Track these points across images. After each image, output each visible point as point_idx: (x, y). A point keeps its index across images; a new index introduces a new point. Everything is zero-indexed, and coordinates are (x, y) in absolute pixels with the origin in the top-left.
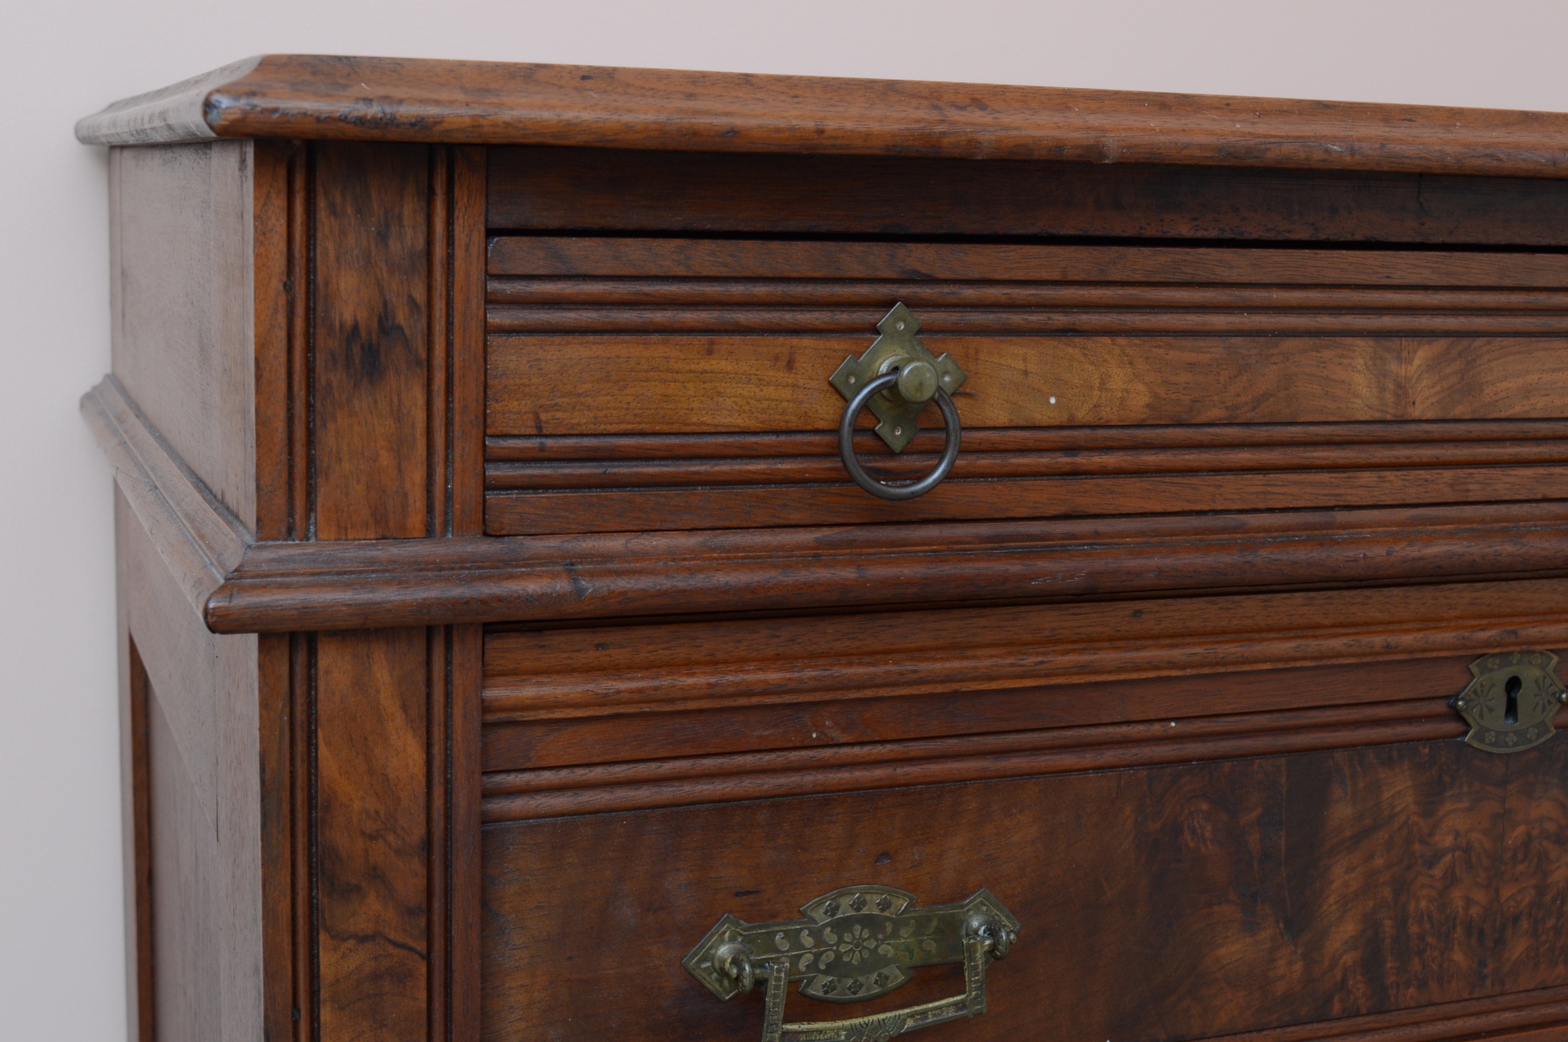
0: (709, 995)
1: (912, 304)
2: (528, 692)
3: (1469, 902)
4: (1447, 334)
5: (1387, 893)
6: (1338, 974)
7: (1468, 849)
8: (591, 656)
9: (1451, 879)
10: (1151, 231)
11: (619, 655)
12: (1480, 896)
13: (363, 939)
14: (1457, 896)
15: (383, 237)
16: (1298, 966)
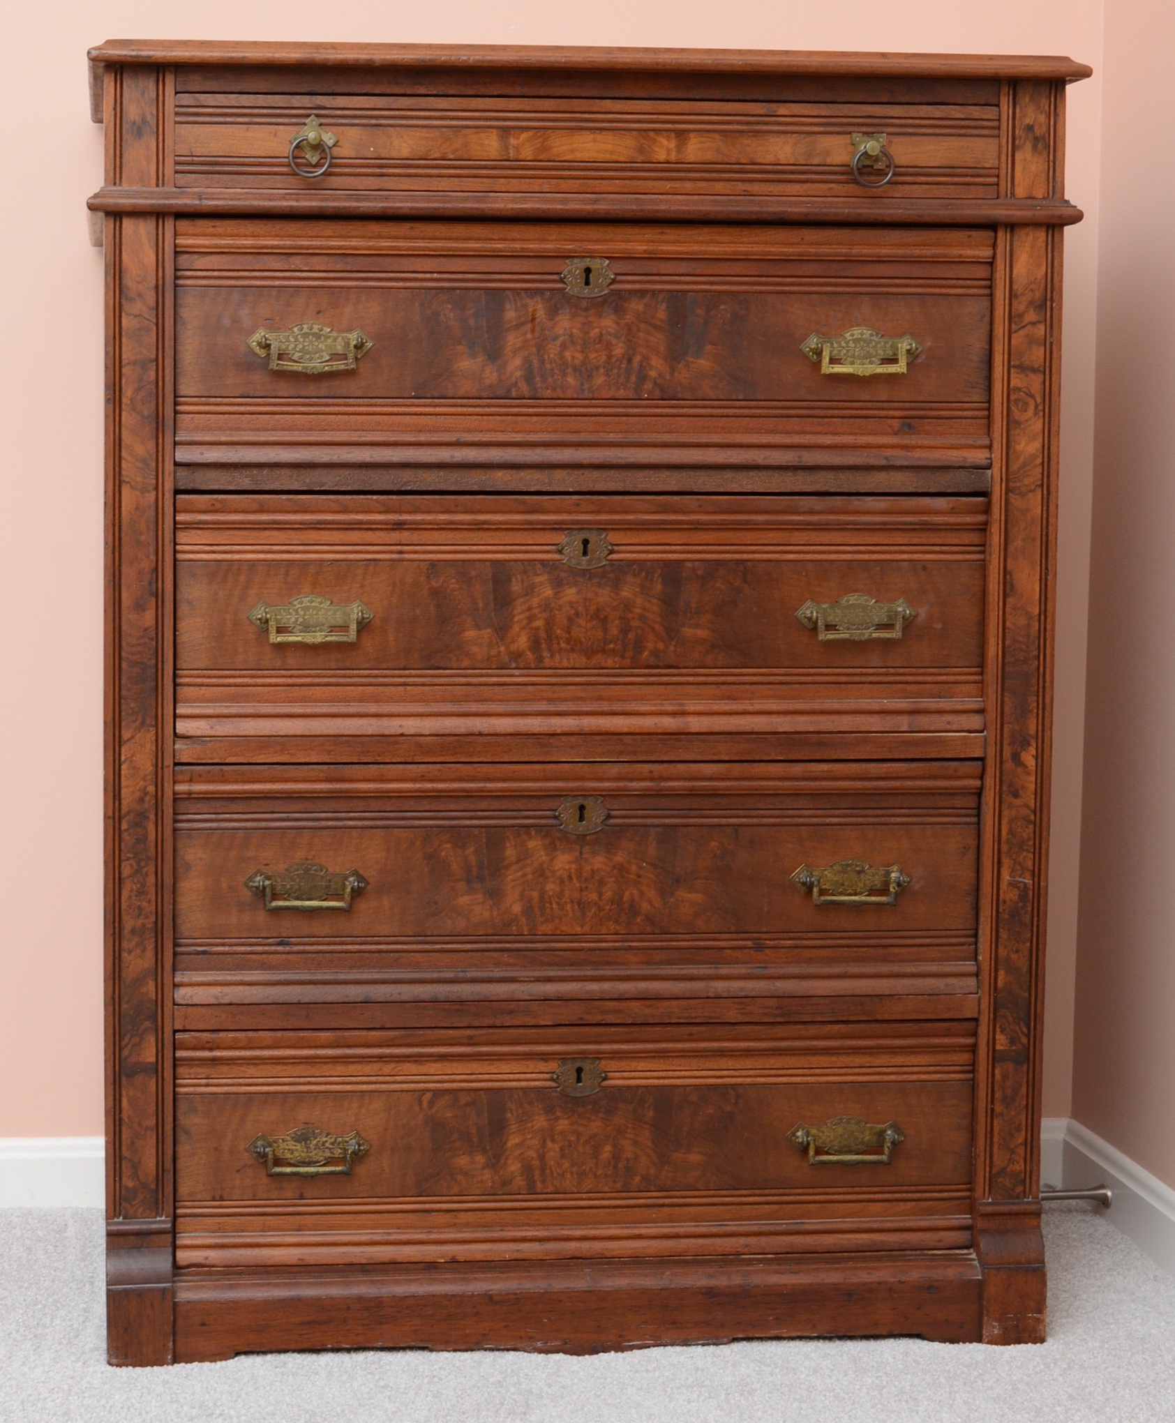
0: (256, 355)
1: (318, 116)
2: (190, 242)
3: (573, 357)
4: (535, 128)
5: (534, 350)
6: (513, 379)
7: (571, 335)
8: (211, 230)
9: (564, 347)
10: (409, 92)
11: (220, 230)
12: (580, 356)
13: (136, 316)
14: (568, 354)
15: (143, 94)
16: (495, 374)
